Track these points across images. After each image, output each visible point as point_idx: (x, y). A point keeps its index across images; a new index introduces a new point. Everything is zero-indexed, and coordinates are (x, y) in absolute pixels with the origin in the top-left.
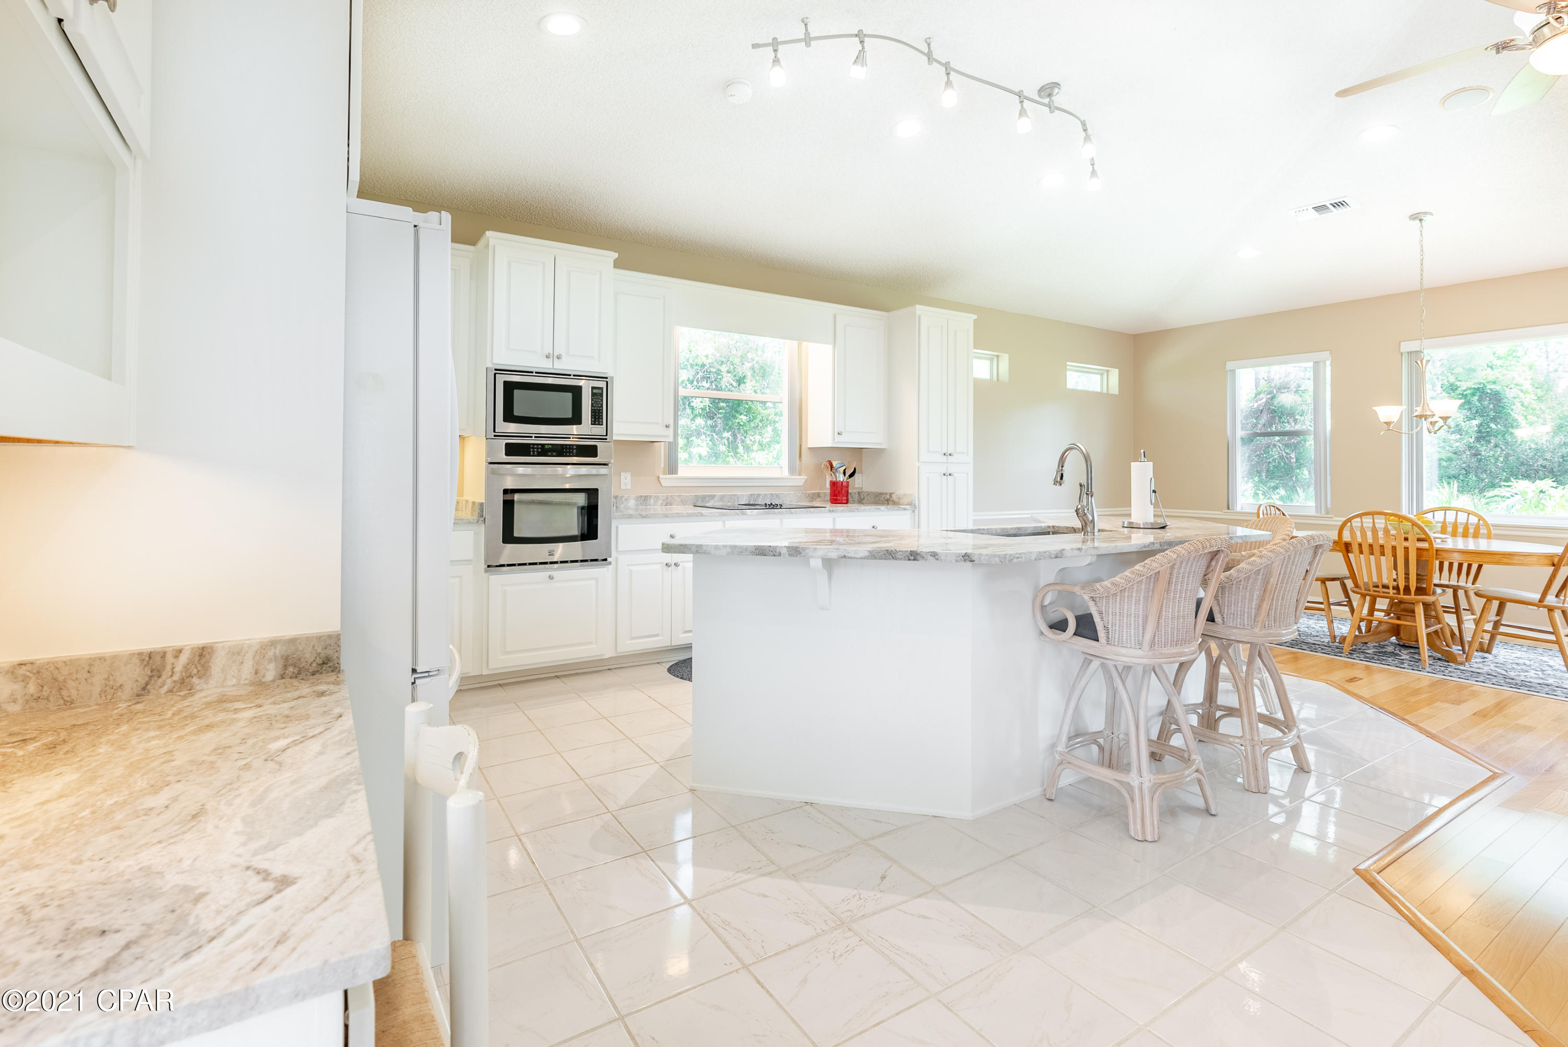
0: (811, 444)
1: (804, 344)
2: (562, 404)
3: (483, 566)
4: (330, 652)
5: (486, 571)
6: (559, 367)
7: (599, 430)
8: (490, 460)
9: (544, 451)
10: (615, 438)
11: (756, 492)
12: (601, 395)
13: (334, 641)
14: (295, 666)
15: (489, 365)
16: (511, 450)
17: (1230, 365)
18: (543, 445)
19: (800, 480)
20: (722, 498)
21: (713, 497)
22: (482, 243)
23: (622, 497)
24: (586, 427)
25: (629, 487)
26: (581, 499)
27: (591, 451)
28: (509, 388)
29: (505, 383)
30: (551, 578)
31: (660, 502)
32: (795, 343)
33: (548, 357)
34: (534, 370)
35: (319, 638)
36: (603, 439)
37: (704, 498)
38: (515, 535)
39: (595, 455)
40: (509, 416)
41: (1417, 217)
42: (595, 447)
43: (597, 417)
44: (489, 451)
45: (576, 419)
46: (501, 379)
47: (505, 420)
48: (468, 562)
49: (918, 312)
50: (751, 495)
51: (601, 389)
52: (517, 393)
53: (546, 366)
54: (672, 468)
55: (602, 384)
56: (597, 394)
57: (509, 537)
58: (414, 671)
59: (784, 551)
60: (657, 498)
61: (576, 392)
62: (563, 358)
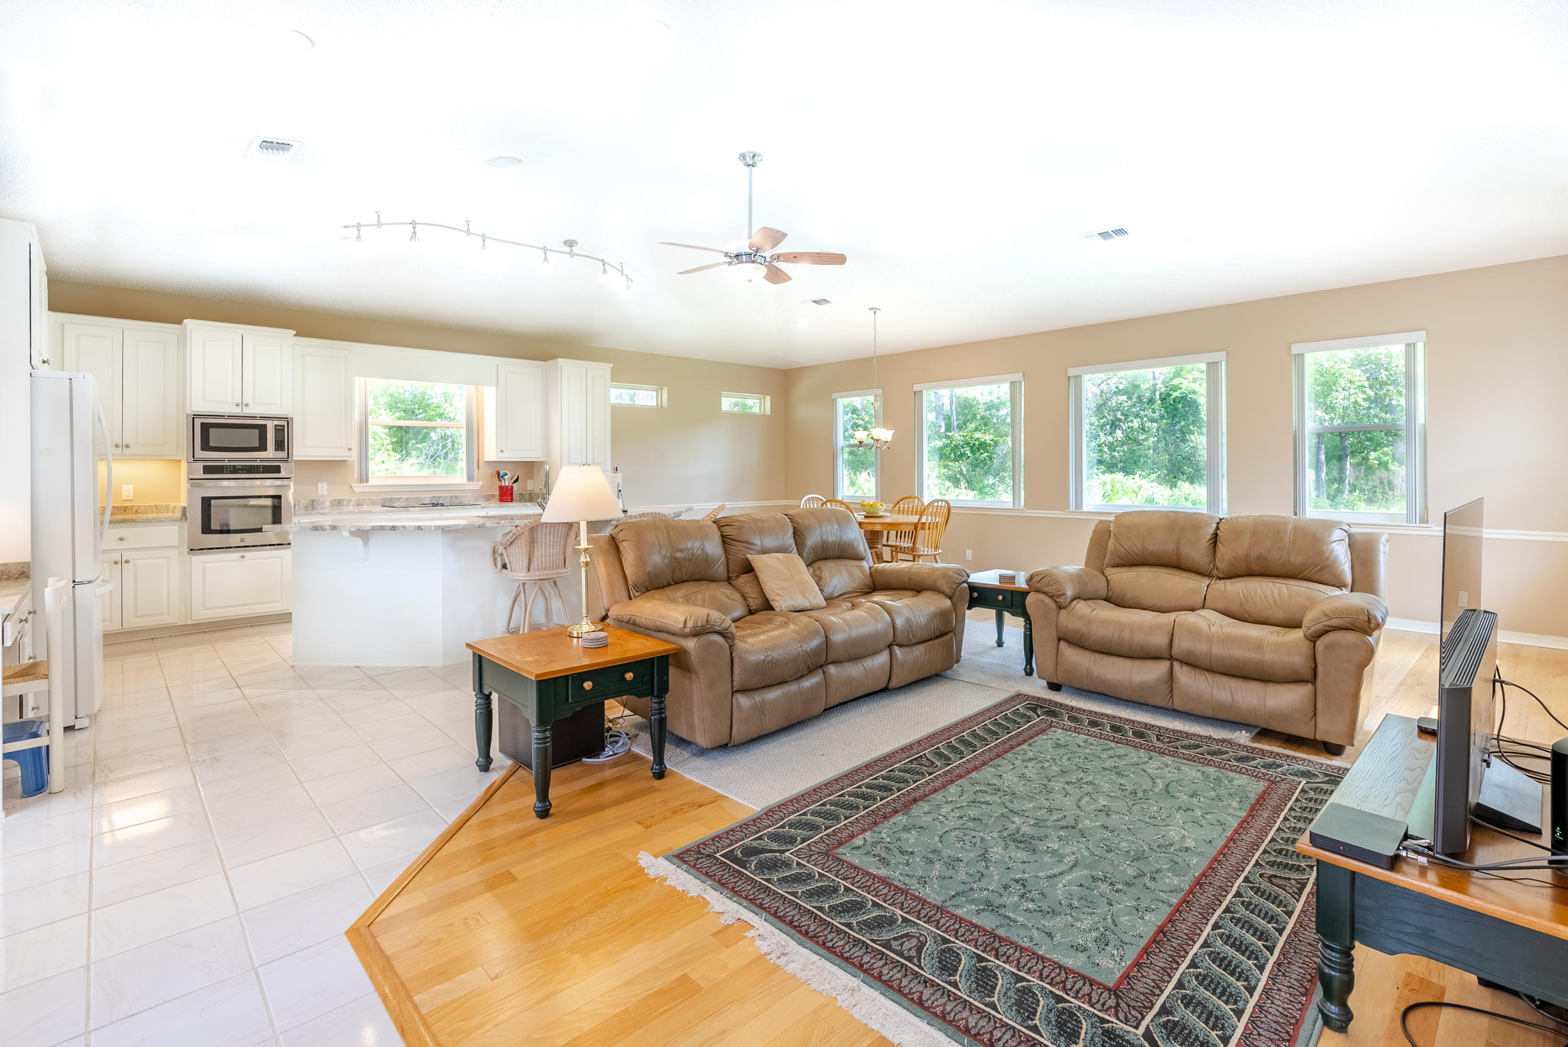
0: (486, 460)
1: (480, 387)
2: (253, 438)
3: (186, 550)
4: (24, 569)
5: (188, 553)
6: (247, 411)
7: (282, 454)
8: (191, 477)
9: (235, 470)
10: (295, 459)
11: (437, 495)
12: (283, 430)
13: (27, 565)
14: (6, 575)
15: (189, 412)
16: (207, 470)
17: (834, 395)
18: (234, 466)
19: (477, 485)
20: (407, 500)
21: (399, 499)
22: (183, 324)
23: (319, 501)
24: (270, 453)
25: (325, 493)
26: (269, 502)
27: (277, 469)
28: (205, 428)
29: (202, 424)
30: (243, 557)
31: (352, 503)
32: (472, 387)
33: (237, 405)
34: (226, 414)
35: (19, 563)
36: (285, 461)
37: (391, 500)
38: (212, 528)
39: (279, 472)
40: (206, 446)
42: (279, 466)
43: (280, 445)
44: (190, 472)
45: (263, 447)
46: (198, 422)
47: (203, 449)
48: (175, 547)
49: (560, 364)
50: (433, 497)
51: (284, 426)
52: (212, 431)
53: (237, 411)
54: (364, 479)
55: (285, 423)
56: (279, 430)
57: (207, 529)
58: (74, 581)
59: (328, 528)
60: (349, 501)
61: (262, 429)
62: (251, 405)
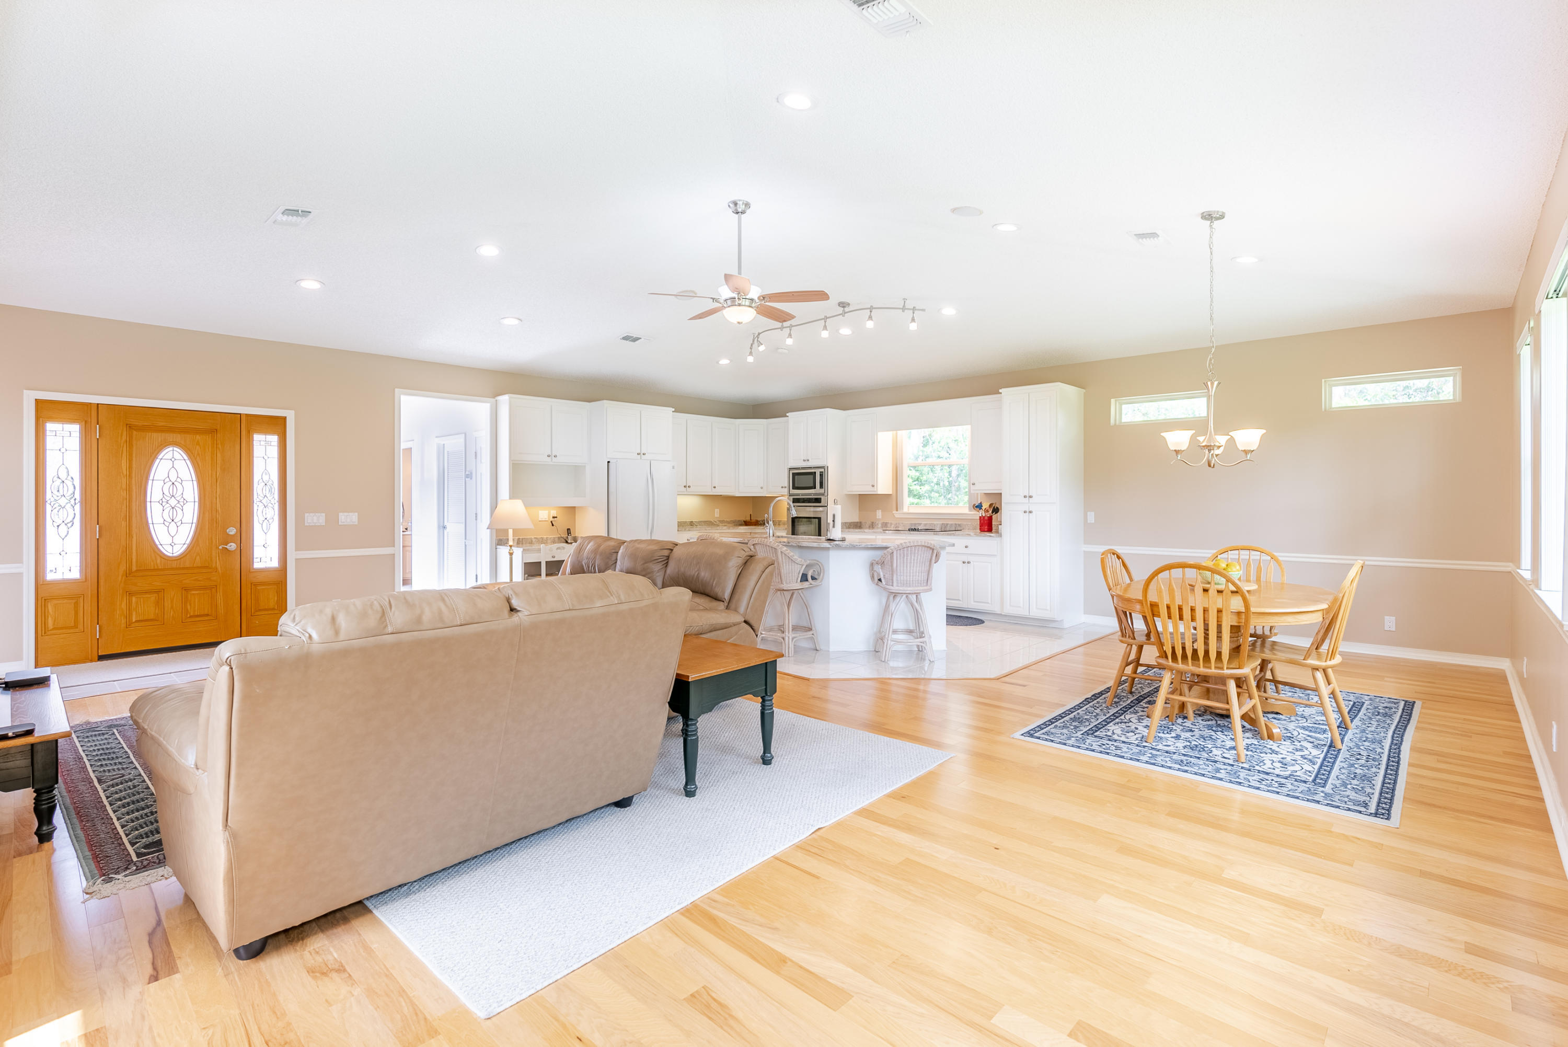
2: (810, 480)
6: (808, 464)
7: (822, 491)
8: (789, 505)
9: (805, 501)
10: (827, 493)
11: (946, 522)
15: (789, 466)
16: (794, 501)
18: (804, 499)
20: (925, 525)
21: (921, 524)
24: (817, 490)
28: (794, 474)
31: (893, 526)
33: (805, 460)
34: (802, 466)
36: (823, 495)
37: (915, 524)
39: (820, 502)
40: (794, 488)
41: (1208, 217)
42: (821, 499)
43: (821, 486)
45: (813, 487)
46: (792, 472)
47: (793, 489)
49: (1003, 394)
50: (943, 524)
51: (823, 472)
53: (805, 464)
54: (899, 508)
55: (823, 470)
56: (822, 475)
60: (891, 524)
61: (814, 475)
62: (810, 460)
